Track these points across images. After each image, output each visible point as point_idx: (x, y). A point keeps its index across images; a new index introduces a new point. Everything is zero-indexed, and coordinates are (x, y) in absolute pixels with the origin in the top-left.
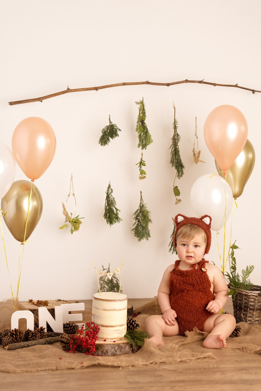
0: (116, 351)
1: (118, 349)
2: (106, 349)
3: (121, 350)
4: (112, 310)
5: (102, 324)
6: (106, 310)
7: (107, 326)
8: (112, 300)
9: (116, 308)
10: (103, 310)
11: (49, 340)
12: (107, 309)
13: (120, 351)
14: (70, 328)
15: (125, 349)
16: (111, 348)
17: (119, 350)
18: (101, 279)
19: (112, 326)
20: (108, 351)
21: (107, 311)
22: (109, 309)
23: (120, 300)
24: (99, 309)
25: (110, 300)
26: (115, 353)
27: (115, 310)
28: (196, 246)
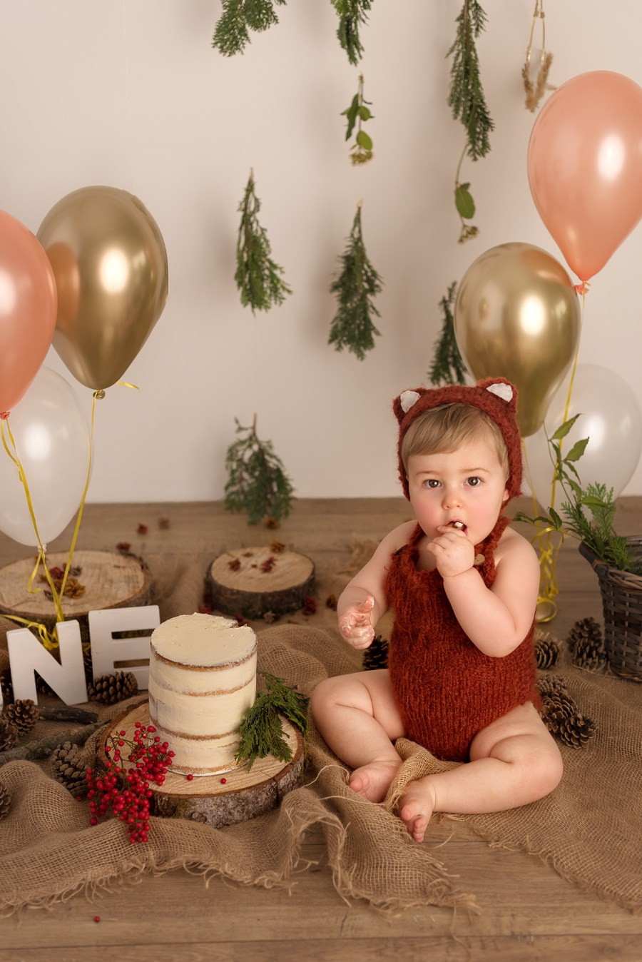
0: (230, 813)
1: (234, 808)
2: (199, 810)
3: (246, 807)
4: (213, 693)
5: (183, 731)
6: (194, 695)
7: (197, 738)
9: (224, 688)
10: (184, 693)
12: (198, 692)
13: (243, 810)
14: (111, 688)
15: (258, 803)
16: (214, 807)
17: (239, 808)
19: (213, 737)
20: (207, 816)
21: (199, 697)
22: (205, 691)
23: (236, 663)
24: (171, 689)
25: (206, 667)
26: (227, 820)
27: (221, 692)
28: (472, 481)
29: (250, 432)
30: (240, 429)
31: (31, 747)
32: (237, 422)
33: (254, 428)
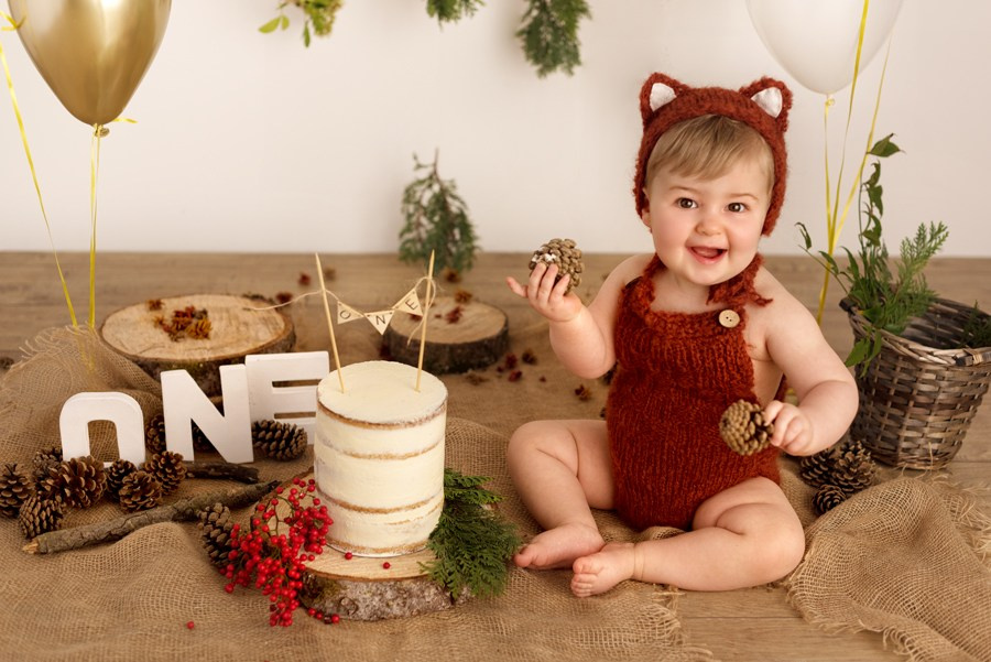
0: (388, 605)
1: (393, 600)
2: (350, 596)
3: (408, 601)
4: (380, 457)
5: (343, 500)
6: (356, 456)
8: (378, 424)
9: (393, 453)
10: (345, 453)
11: (190, 510)
12: (361, 453)
13: (404, 603)
15: (424, 597)
16: (368, 595)
17: (400, 601)
18: (409, 196)
19: (378, 511)
20: (360, 605)
21: (362, 460)
22: (369, 453)
23: (410, 423)
24: (331, 446)
25: (370, 424)
26: (383, 613)
27: (389, 457)
28: (734, 207)
29: (430, 170)
30: (419, 166)
31: (179, 507)
32: (415, 158)
33: (435, 165)
